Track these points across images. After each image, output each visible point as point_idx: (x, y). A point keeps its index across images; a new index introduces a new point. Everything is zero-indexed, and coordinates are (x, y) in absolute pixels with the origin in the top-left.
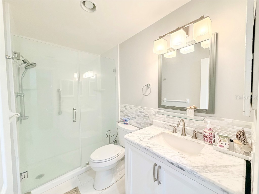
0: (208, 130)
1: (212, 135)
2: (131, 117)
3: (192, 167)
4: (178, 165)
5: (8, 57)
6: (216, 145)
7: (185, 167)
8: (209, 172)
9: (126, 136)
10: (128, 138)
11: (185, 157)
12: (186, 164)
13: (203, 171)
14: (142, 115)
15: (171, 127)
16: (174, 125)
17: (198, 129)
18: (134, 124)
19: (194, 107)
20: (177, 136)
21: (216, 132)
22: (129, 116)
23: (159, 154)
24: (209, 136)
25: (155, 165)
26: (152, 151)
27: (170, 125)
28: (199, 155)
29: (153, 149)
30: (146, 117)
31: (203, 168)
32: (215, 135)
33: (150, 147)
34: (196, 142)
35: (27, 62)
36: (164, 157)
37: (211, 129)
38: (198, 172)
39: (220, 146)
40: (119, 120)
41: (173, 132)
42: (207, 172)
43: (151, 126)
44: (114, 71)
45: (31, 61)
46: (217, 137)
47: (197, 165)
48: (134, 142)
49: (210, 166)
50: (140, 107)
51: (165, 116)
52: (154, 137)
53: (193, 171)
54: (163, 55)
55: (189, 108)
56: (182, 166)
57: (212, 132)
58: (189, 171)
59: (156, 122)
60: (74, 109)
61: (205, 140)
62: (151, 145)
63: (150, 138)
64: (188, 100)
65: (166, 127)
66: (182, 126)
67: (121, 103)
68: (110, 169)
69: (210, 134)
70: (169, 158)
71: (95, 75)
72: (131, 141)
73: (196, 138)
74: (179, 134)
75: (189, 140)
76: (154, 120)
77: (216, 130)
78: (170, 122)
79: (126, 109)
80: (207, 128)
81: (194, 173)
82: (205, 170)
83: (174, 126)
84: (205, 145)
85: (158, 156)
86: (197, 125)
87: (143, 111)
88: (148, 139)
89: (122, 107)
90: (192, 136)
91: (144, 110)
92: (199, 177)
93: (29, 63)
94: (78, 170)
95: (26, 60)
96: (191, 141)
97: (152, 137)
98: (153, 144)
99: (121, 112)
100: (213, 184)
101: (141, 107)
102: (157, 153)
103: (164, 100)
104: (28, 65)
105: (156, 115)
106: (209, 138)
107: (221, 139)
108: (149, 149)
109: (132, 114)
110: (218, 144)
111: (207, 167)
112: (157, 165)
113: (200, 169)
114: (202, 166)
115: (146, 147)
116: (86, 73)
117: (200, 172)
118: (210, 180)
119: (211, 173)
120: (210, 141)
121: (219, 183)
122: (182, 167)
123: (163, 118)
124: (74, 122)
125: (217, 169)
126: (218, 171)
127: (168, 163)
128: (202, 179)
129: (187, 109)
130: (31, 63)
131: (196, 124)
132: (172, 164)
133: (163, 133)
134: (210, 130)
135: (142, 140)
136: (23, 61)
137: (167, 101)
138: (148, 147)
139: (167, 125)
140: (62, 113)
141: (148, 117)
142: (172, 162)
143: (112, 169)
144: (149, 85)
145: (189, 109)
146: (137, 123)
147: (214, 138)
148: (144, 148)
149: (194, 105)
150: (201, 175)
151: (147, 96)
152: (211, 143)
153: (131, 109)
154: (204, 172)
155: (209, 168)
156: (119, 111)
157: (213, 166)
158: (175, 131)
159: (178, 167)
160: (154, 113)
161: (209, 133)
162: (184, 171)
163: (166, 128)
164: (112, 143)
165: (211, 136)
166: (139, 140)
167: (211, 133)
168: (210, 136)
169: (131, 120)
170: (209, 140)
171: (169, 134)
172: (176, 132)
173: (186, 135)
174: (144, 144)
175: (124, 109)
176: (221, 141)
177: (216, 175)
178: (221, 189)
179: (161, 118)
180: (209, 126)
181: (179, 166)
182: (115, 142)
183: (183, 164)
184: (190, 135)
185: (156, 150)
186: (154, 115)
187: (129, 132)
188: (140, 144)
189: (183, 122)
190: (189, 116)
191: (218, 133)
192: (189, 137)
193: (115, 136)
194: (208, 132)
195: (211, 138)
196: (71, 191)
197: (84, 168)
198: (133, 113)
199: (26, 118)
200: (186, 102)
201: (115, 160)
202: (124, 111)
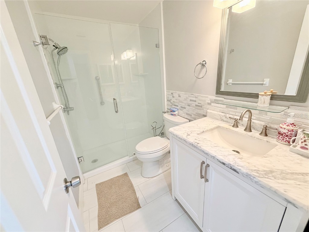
0: (287, 126)
1: (293, 132)
2: (180, 106)
3: (249, 170)
4: (231, 166)
5: (37, 43)
6: (295, 146)
7: (240, 169)
8: (273, 178)
9: (171, 130)
10: (173, 132)
11: (242, 158)
12: (242, 167)
13: (265, 176)
14: (194, 104)
15: (232, 120)
16: (236, 117)
17: (272, 123)
18: (184, 115)
19: (271, 92)
20: (238, 132)
21: (300, 128)
22: (178, 106)
23: (208, 152)
24: (287, 134)
25: (203, 163)
26: (200, 148)
27: (229, 118)
28: (264, 157)
29: (202, 146)
30: (199, 106)
31: (265, 172)
32: (297, 133)
33: (198, 144)
34: (264, 140)
35: (58, 47)
36: (214, 156)
37: (293, 124)
38: (256, 177)
39: (302, 148)
40: (166, 111)
41: (233, 126)
42: (270, 178)
43: (205, 118)
44: (157, 46)
45: (62, 45)
46: (300, 135)
47: (258, 168)
48: (180, 137)
49: (277, 172)
50: (191, 94)
51: (225, 106)
52: (206, 131)
53: (250, 175)
54: (230, 8)
55: (263, 93)
56: (236, 167)
57: (294, 128)
58: (244, 174)
59: (211, 113)
60: (114, 99)
61: (280, 138)
62: (200, 142)
63: (200, 132)
64: (267, 81)
65: (225, 119)
66: (248, 119)
67: (167, 89)
68: (157, 161)
69: (290, 131)
70: (221, 158)
71: (135, 55)
72: (177, 135)
73: (266, 135)
74: (241, 129)
75: (254, 137)
76: (208, 111)
77: (303, 125)
78: (231, 113)
79: (173, 97)
80: (286, 123)
81: (250, 178)
82: (267, 176)
83: (235, 119)
84: (277, 145)
85: (207, 154)
86: (272, 117)
87: (194, 99)
88: (198, 134)
89: (168, 95)
90: (260, 132)
91: (196, 97)
92: (256, 182)
93: (60, 47)
94: (126, 159)
95: (57, 45)
96: (257, 138)
97: (203, 132)
98: (203, 140)
99: (168, 100)
100: (276, 192)
101: (193, 94)
102: (206, 151)
103: (228, 82)
104: (60, 50)
105: (212, 104)
106: (287, 136)
107: (307, 138)
108: (197, 146)
109: (180, 103)
110: (299, 144)
111: (272, 172)
112: (205, 163)
113: (260, 173)
114: (264, 171)
115: (193, 144)
116: (125, 53)
117: (259, 177)
118: (271, 187)
119: (276, 180)
120: (288, 140)
121: (285, 193)
122: (236, 169)
123: (222, 108)
124: (116, 113)
125: (287, 176)
126: (287, 179)
127: (219, 162)
128: (260, 185)
129: (259, 96)
130: (62, 47)
131: (270, 117)
132: (224, 164)
133: (218, 127)
134: (291, 126)
135: (189, 135)
136: (54, 46)
137: (232, 84)
138: (195, 143)
139: (226, 117)
140: (104, 103)
141: (201, 107)
142: (224, 162)
143: (158, 161)
144: (205, 62)
145: (262, 95)
146: (187, 114)
147: (296, 136)
148: (191, 144)
149: (271, 90)
150: (260, 181)
151: (201, 79)
152: (289, 143)
153: (180, 96)
154: (265, 178)
155: (273, 174)
156: (166, 100)
157: (282, 172)
158: (236, 125)
159: (231, 168)
160: (209, 102)
161: (288, 130)
162: (238, 173)
163: (224, 121)
164: (159, 135)
165: (291, 134)
166: (186, 134)
167: (292, 130)
168: (289, 133)
169: (180, 111)
170: (286, 139)
171: (227, 129)
172: (237, 127)
173: (252, 130)
174: (191, 140)
175: (171, 97)
176: (305, 141)
177: (282, 183)
178: (285, 199)
179: (218, 108)
180: (290, 120)
181: (233, 167)
182: (162, 134)
183: (238, 166)
184: (258, 131)
185: (206, 147)
186: (209, 104)
187: (176, 124)
188: (187, 139)
189: (250, 114)
190: (260, 105)
191: (304, 130)
192: (255, 134)
193: (162, 127)
194: (288, 128)
195: (290, 136)
196: (121, 175)
197: (132, 157)
198: (183, 103)
199: (72, 109)
200: (262, 84)
201: (161, 153)
202: (171, 100)
